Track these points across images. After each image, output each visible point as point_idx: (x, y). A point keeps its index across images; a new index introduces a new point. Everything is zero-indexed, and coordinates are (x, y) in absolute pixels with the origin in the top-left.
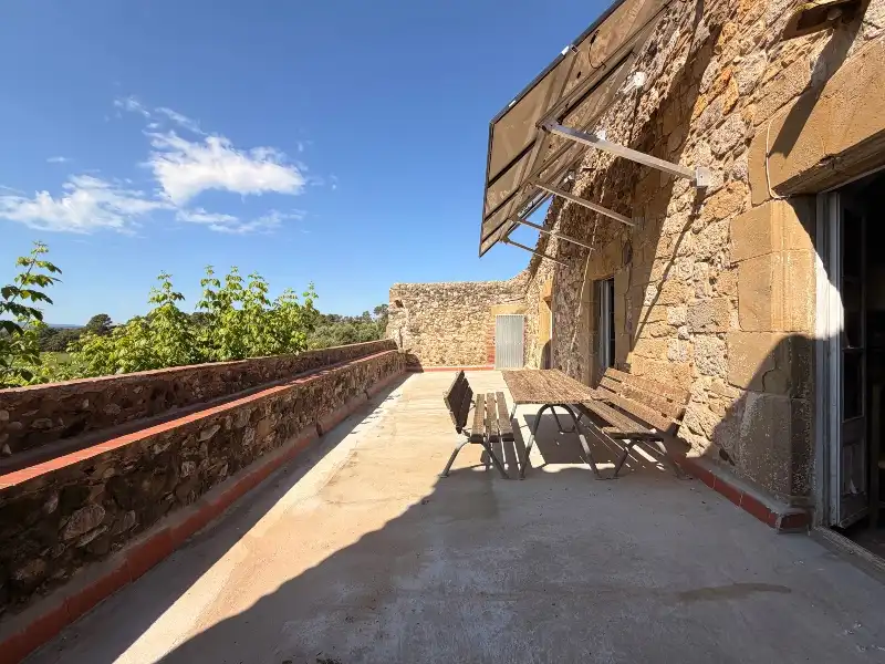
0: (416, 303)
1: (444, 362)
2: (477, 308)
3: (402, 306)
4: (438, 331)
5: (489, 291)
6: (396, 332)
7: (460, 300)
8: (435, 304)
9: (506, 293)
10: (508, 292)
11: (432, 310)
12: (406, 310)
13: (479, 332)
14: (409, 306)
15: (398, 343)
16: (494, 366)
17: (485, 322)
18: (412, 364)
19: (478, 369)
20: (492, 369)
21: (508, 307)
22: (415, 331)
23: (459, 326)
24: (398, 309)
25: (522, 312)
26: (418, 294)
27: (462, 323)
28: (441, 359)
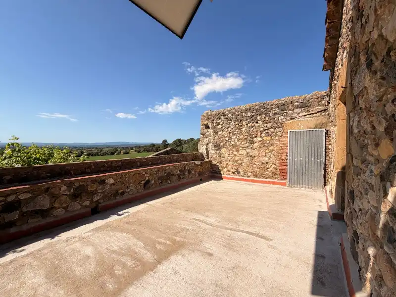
0: (218, 125)
1: (239, 173)
2: (269, 125)
3: (209, 128)
4: (234, 146)
5: (283, 107)
6: (205, 147)
7: (253, 119)
8: (232, 125)
9: (301, 107)
10: (304, 105)
11: (230, 129)
12: (211, 131)
13: (271, 148)
14: (214, 128)
15: (205, 155)
16: (287, 182)
17: (277, 138)
18: (216, 172)
19: (269, 183)
20: (284, 184)
21: (303, 122)
22: (218, 147)
23: (252, 143)
24: (206, 130)
25: (322, 125)
26: (219, 118)
27: (255, 139)
28: (237, 169)
